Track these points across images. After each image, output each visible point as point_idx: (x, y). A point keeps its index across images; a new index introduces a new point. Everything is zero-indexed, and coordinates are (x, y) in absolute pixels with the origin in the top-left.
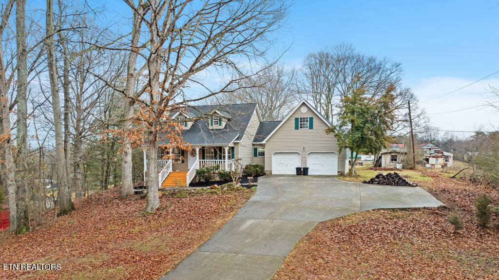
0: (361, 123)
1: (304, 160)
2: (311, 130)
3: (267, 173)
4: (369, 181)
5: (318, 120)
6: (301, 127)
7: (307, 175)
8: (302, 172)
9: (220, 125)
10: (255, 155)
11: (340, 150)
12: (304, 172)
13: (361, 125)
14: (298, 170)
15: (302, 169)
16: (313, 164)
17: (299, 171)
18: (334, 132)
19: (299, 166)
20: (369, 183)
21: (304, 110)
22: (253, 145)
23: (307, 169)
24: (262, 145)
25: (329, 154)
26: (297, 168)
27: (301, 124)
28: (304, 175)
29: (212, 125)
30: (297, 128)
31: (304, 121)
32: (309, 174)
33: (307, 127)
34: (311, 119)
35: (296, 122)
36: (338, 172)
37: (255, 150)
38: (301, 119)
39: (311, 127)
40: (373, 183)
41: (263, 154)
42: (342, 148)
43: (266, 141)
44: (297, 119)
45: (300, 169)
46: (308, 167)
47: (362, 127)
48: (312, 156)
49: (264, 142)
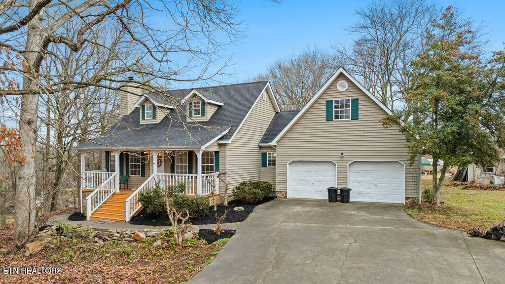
0: (457, 105)
1: (342, 176)
2: (355, 122)
3: (280, 195)
4: (488, 233)
5: (367, 103)
6: (337, 117)
7: (348, 201)
8: (339, 196)
9: (203, 115)
10: (264, 164)
11: (412, 158)
12: (341, 195)
13: (457, 107)
14: (332, 192)
15: (339, 191)
16: (359, 182)
17: (333, 195)
18: (398, 123)
19: (334, 185)
20: (488, 236)
21: (342, 86)
22: (260, 147)
23: (348, 191)
24: (270, 147)
25: (389, 166)
26: (329, 190)
27: (337, 112)
28: (342, 201)
29: (191, 116)
30: (329, 118)
31: (342, 107)
32: (351, 200)
33: (347, 117)
34: (355, 102)
35: (327, 108)
36: (407, 198)
37: (264, 155)
38: (337, 102)
39: (355, 117)
40: (498, 239)
41: (273, 163)
42: (414, 155)
43: (278, 142)
44: (329, 103)
45: (335, 190)
46: (349, 187)
47: (460, 112)
48: (356, 167)
49: (273, 143)
